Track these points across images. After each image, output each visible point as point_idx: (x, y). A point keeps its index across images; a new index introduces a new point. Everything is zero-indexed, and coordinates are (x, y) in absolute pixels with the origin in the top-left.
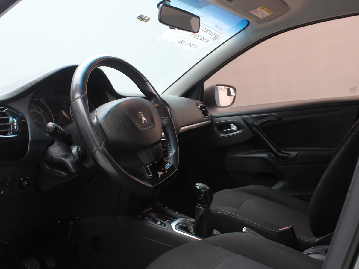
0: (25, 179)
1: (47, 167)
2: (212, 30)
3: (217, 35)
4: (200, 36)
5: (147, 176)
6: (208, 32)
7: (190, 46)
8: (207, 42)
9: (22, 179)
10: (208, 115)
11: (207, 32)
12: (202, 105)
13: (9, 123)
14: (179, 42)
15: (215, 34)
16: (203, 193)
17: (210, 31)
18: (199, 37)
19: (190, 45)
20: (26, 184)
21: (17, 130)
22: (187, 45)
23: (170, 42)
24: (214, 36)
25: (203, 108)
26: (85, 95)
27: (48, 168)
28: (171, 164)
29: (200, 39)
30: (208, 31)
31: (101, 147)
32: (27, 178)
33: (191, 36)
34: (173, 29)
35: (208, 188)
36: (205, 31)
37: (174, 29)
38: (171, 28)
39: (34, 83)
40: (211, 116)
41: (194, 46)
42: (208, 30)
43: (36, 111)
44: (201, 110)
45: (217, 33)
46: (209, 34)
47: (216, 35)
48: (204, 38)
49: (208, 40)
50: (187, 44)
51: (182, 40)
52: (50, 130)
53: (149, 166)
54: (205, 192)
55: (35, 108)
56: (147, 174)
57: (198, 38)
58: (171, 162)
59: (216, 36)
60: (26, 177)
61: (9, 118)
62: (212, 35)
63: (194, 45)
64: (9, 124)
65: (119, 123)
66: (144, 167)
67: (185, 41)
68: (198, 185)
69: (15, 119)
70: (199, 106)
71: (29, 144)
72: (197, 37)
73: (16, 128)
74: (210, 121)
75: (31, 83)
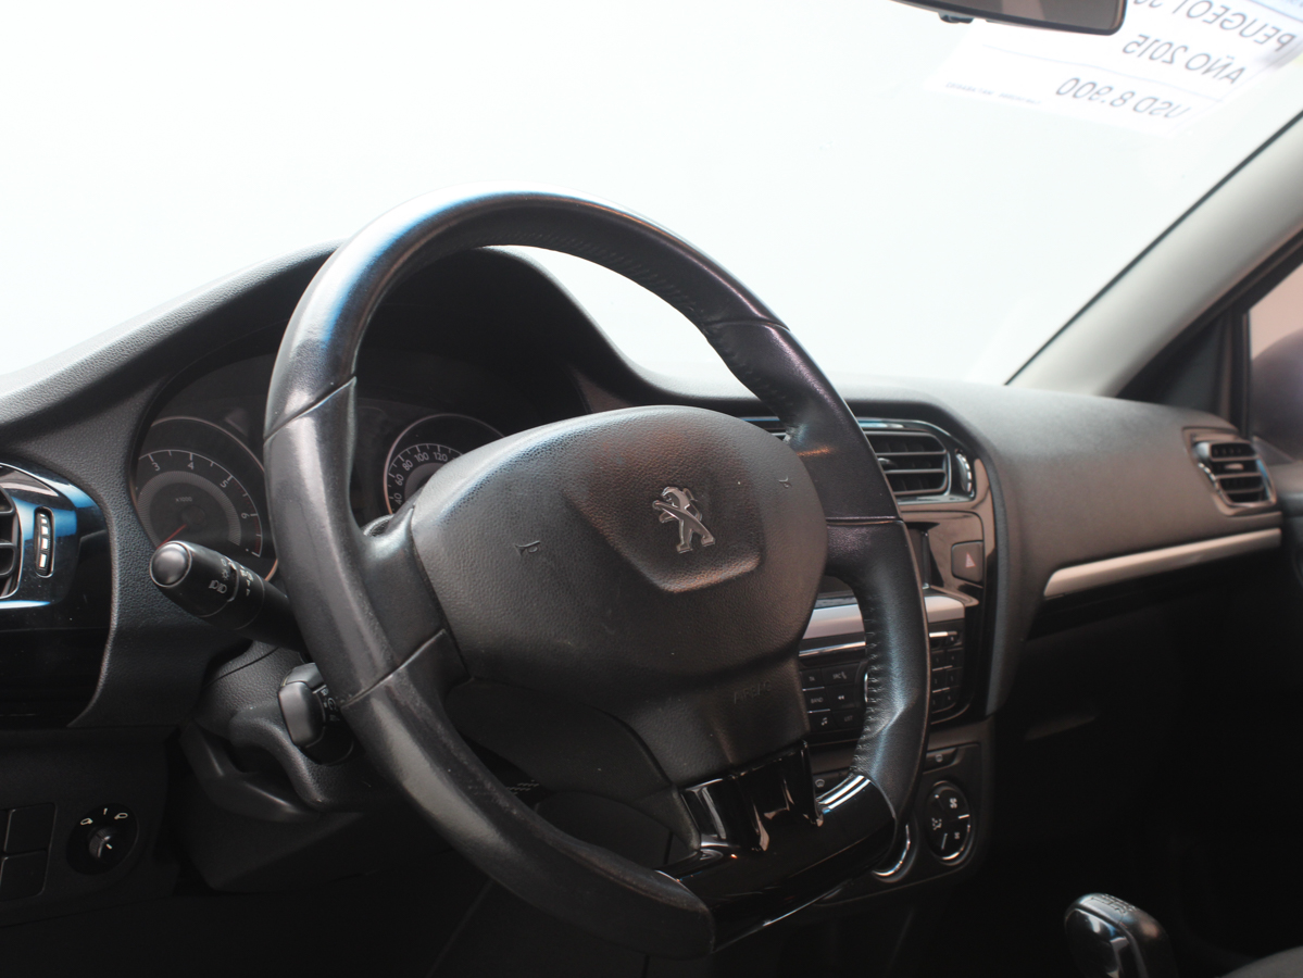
0: (103, 823)
1: (216, 765)
2: (1252, 11)
3: (1293, 37)
4: (1186, 48)
5: (694, 844)
6: (1226, 24)
7: (1135, 109)
8: (1233, 80)
9: (90, 821)
10: (1262, 496)
11: (1221, 25)
12: (1227, 439)
13: (10, 539)
14: (1058, 93)
15: (1278, 31)
16: (1117, 958)
17: (1244, 18)
18: (1181, 58)
19: (1131, 103)
20: (105, 848)
21: (48, 572)
22: (1112, 104)
23: (1003, 96)
24: (1273, 44)
25: (1236, 454)
26: (344, 397)
27: (220, 771)
28: (868, 781)
29: (1187, 66)
30: (1227, 16)
31: (391, 676)
32: (118, 817)
33: (1125, 51)
34: (961, 25)
35: (1150, 928)
36: (1210, 17)
37: (968, 21)
38: (945, 19)
39: (151, 341)
40: (1281, 505)
41: (1157, 105)
42: (1227, 9)
43: (196, 476)
44: (1217, 468)
45: (1288, 27)
46: (1241, 34)
47: (1285, 39)
48: (1209, 57)
49: (1242, 70)
50: (1109, 97)
51: (1077, 80)
52: (171, 579)
53: (710, 788)
54: (1126, 952)
55: (191, 466)
56: (694, 833)
57: (1171, 62)
58: (874, 772)
59: (1283, 45)
60: (112, 813)
61: (15, 514)
62: (1260, 36)
63: (1156, 100)
64: (13, 543)
65: (522, 550)
66: (675, 795)
67: (1094, 85)
68: (1100, 909)
69: (44, 521)
70: (1205, 448)
71: (109, 647)
72: (1167, 57)
73: (43, 563)
74: (1275, 532)
75: (134, 338)
